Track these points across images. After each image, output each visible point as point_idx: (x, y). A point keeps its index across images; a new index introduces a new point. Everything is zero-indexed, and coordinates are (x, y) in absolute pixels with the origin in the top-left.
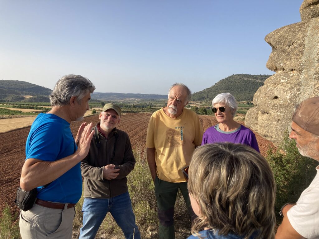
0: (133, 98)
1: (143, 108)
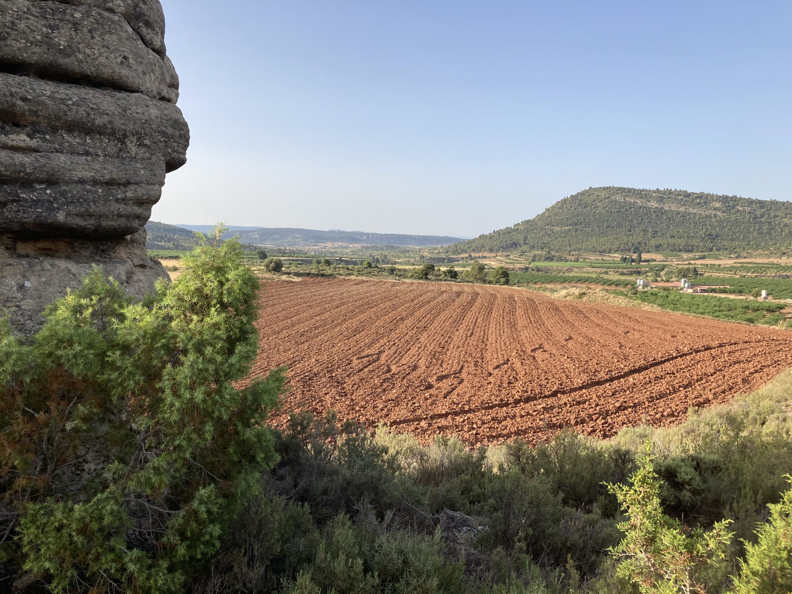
0: (341, 242)
1: (350, 267)
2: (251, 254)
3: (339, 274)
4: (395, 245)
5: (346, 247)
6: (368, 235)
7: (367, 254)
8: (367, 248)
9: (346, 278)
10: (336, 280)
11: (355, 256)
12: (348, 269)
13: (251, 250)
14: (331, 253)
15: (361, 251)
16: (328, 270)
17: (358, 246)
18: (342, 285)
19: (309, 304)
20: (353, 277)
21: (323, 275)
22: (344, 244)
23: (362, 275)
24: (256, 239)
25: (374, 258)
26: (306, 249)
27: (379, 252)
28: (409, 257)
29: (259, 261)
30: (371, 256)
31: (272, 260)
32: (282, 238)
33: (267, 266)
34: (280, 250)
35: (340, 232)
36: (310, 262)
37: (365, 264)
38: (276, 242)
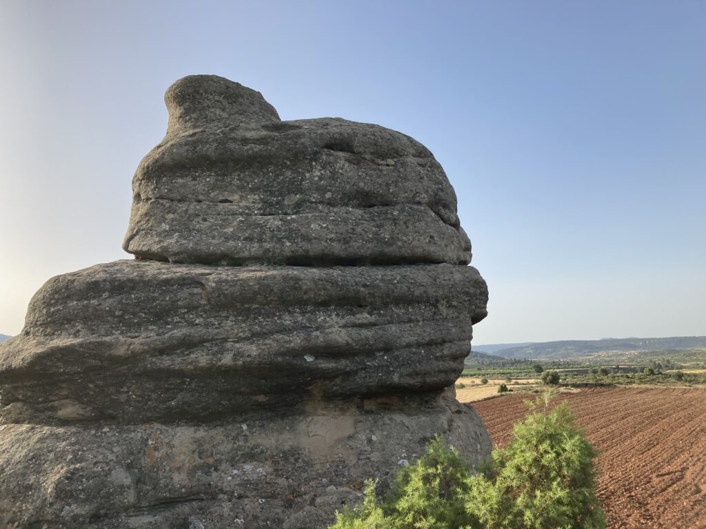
0: (616, 350)
1: (630, 375)
2: (528, 368)
3: (618, 383)
4: (678, 349)
5: (622, 355)
6: (644, 340)
7: (647, 359)
8: (646, 354)
9: (627, 387)
10: (617, 390)
11: (634, 363)
12: (628, 377)
13: (527, 364)
14: (606, 361)
15: (640, 357)
16: (607, 380)
17: (634, 352)
18: (624, 394)
19: (592, 416)
20: (635, 386)
21: (602, 385)
22: (619, 352)
23: (645, 383)
24: (530, 353)
25: (655, 364)
26: (580, 359)
27: (660, 357)
28: (697, 360)
29: (536, 374)
30: (651, 361)
31: (549, 372)
32: (554, 351)
33: (544, 379)
34: (554, 362)
35: (612, 341)
36: (586, 372)
37: (646, 371)
38: (549, 356)
